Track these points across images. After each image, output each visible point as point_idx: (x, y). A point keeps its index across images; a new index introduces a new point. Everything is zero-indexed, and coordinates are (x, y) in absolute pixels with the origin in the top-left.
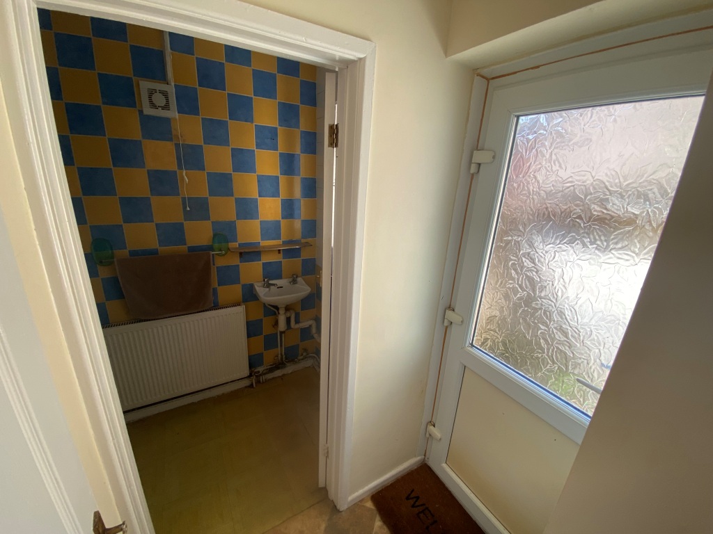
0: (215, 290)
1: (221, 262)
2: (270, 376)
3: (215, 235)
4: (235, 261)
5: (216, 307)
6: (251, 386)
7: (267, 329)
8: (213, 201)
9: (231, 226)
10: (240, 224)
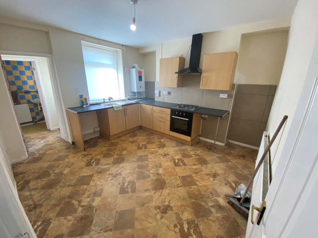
0: (19, 100)
1: (20, 94)
2: (40, 122)
3: (17, 88)
4: (24, 94)
5: (20, 104)
6: (34, 124)
7: (36, 110)
8: (16, 81)
9: (21, 87)
10: (23, 86)
